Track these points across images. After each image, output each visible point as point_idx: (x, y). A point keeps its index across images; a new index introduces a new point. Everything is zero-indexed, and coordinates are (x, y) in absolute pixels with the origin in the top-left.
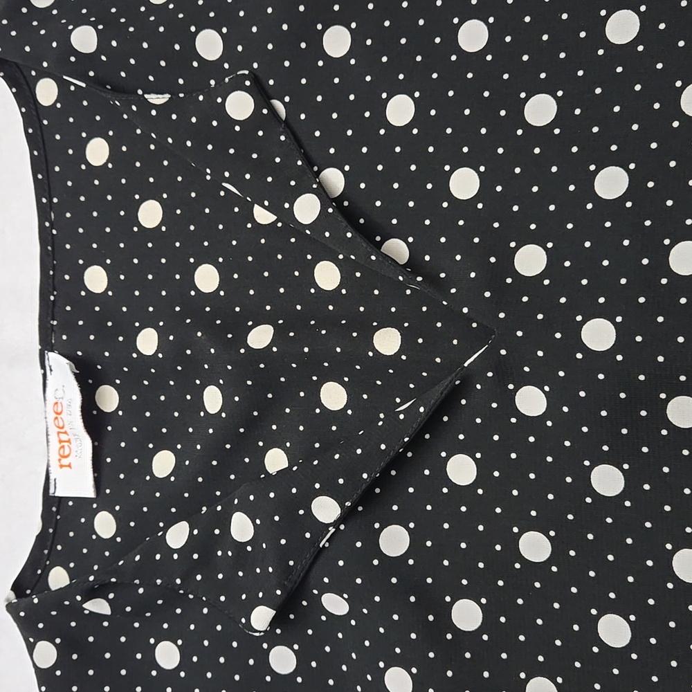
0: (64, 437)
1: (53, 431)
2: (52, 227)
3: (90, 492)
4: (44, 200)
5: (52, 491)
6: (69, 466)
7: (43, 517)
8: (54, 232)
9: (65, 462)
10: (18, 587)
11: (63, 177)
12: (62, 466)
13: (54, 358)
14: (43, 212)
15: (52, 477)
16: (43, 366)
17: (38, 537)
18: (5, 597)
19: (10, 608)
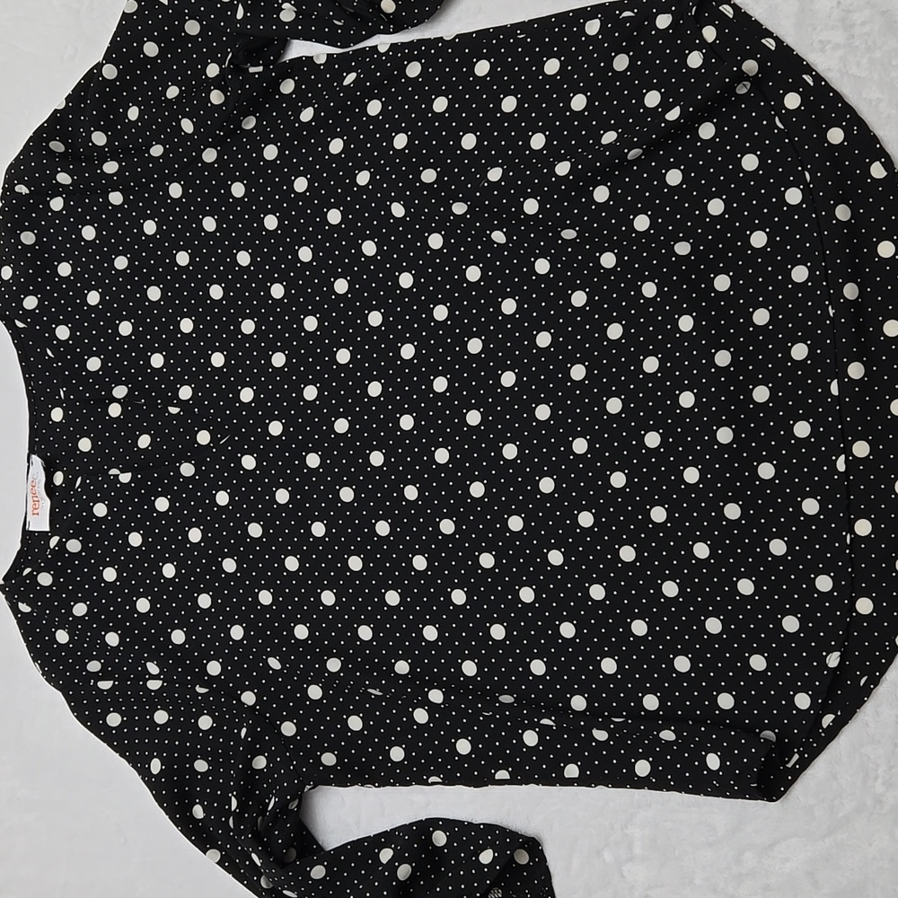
0: (36, 499)
1: (30, 496)
2: (32, 390)
3: (47, 528)
4: (27, 376)
5: (27, 528)
6: (38, 514)
8: (35, 392)
9: (36, 512)
12: (33, 514)
13: (35, 458)
14: (27, 382)
15: (28, 520)
16: (28, 462)
17: (18, 552)
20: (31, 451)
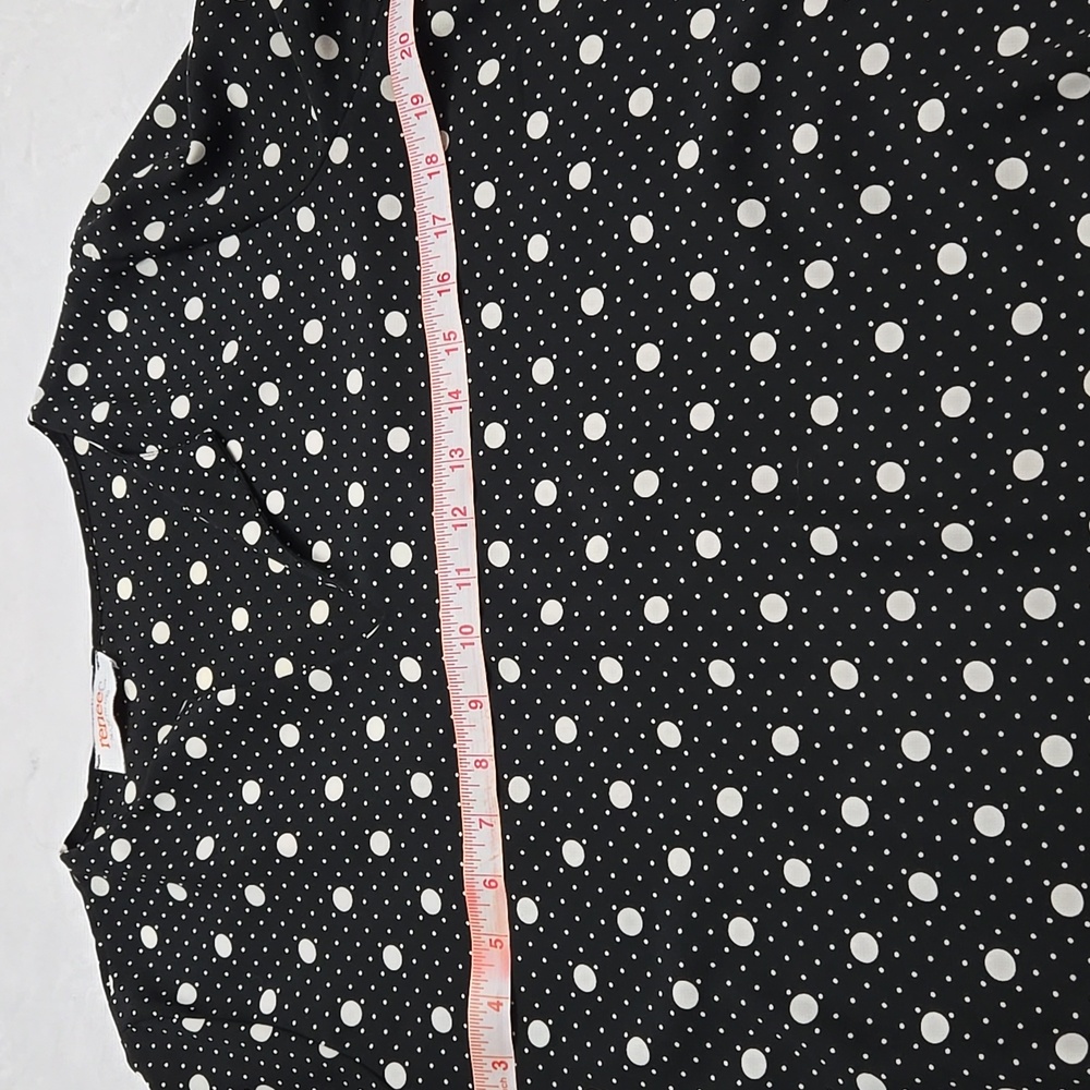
1: (95, 716)
2: (94, 551)
4: (87, 530)
5: (96, 765)
6: (108, 745)
7: (90, 786)
8: (97, 554)
9: (105, 742)
10: (70, 842)
11: (99, 509)
12: (103, 745)
14: (87, 538)
16: (93, 663)
17: (85, 803)
18: (59, 849)
19: (64, 857)
20: (97, 646)
